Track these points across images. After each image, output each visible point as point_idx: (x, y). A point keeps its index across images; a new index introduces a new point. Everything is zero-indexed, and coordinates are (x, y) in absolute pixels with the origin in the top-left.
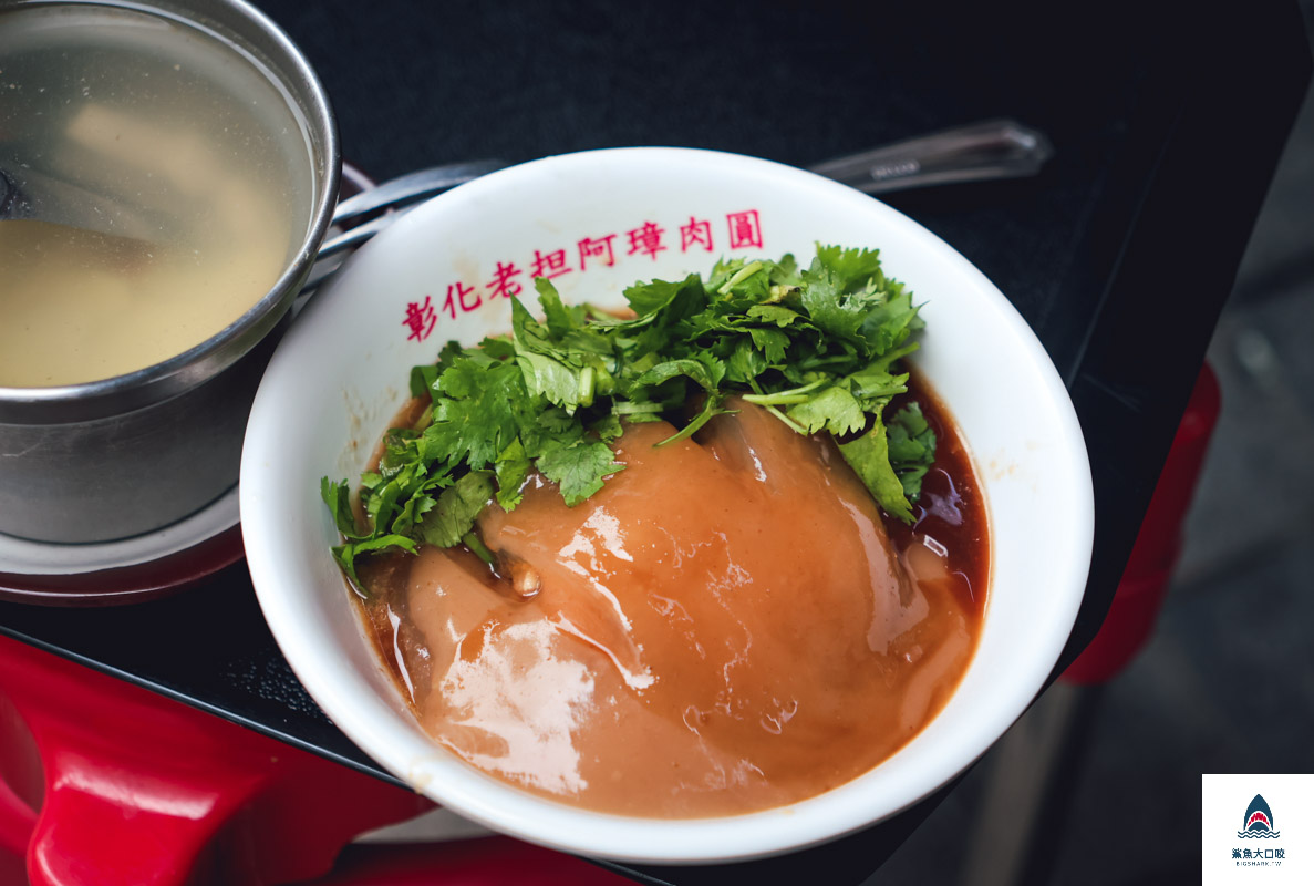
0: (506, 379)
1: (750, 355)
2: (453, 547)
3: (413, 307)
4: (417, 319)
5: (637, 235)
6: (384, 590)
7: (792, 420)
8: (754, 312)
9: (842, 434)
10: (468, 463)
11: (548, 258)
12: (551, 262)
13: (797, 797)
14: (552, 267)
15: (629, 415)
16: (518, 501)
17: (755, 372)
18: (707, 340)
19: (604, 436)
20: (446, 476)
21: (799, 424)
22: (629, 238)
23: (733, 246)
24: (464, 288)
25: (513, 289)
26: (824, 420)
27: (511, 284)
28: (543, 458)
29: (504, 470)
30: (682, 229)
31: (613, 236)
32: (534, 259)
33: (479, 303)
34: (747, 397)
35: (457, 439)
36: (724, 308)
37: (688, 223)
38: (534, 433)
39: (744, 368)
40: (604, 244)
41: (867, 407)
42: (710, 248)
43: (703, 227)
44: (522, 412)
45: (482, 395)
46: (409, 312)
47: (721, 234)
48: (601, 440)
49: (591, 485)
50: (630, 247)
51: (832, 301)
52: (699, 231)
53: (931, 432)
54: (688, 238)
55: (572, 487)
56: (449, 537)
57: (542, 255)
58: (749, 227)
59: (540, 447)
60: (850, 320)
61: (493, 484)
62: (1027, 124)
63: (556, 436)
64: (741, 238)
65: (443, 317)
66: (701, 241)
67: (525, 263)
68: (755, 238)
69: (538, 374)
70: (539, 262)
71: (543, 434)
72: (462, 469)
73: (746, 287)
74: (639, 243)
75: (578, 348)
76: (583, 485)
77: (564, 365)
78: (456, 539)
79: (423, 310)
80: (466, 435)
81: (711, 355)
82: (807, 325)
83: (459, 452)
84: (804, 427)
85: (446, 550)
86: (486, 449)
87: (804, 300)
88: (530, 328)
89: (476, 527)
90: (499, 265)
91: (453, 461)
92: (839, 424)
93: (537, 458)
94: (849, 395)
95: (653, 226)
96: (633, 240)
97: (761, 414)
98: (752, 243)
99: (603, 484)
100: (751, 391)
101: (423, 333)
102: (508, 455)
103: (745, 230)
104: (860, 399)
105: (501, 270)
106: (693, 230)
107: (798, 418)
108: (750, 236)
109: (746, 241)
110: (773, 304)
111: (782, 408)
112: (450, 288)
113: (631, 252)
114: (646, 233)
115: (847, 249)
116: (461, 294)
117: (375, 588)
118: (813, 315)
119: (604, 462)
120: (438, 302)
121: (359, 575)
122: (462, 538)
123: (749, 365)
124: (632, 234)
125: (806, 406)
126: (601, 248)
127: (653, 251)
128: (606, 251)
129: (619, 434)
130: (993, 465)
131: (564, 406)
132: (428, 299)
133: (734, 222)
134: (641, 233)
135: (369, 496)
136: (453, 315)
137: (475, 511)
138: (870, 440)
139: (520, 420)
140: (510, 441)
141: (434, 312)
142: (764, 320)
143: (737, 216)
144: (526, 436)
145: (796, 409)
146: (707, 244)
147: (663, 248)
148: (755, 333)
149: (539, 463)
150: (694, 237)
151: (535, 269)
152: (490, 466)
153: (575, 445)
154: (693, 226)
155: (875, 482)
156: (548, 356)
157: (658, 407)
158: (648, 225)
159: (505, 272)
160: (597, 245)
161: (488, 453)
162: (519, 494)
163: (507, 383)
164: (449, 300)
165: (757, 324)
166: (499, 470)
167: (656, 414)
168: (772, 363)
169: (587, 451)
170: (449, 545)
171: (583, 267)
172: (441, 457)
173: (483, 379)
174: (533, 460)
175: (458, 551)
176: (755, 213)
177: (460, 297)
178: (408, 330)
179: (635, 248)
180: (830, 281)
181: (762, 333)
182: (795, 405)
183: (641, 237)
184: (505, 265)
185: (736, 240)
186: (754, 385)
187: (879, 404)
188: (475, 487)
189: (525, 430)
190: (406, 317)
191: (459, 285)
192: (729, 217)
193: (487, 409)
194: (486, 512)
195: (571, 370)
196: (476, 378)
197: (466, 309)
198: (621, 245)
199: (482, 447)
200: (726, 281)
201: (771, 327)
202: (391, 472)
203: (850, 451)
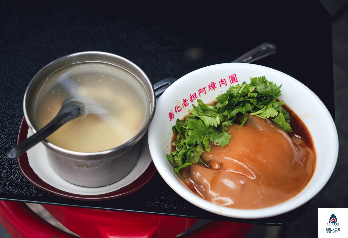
0: (200, 123)
1: (249, 105)
2: (197, 163)
3: (170, 113)
4: (171, 116)
5: (210, 86)
6: (186, 176)
7: (262, 116)
8: (249, 95)
9: (274, 117)
10: (198, 143)
11: (193, 95)
12: (193, 96)
13: (295, 195)
14: (194, 98)
15: (226, 125)
16: (210, 149)
17: (251, 108)
18: (238, 104)
19: (223, 130)
20: (193, 147)
21: (264, 117)
22: (208, 87)
23: (231, 83)
24: (178, 107)
25: (187, 104)
26: (269, 115)
27: (187, 103)
28: (211, 138)
29: (205, 143)
30: (220, 82)
31: (205, 87)
32: (190, 97)
33: (181, 109)
34: (251, 114)
35: (194, 138)
36: (241, 96)
37: (221, 80)
38: (208, 133)
39: (249, 108)
40: (204, 89)
41: (277, 110)
42: (226, 85)
43: (224, 81)
44: (205, 129)
45: (196, 128)
46: (169, 115)
47: (228, 81)
48: (223, 131)
49: (226, 141)
50: (209, 89)
51: (264, 89)
52: (223, 82)
53: (287, 112)
54: (221, 84)
55: (221, 143)
56: (196, 161)
57: (192, 95)
58: (234, 78)
59: (210, 136)
60: (269, 92)
61: (203, 147)
62: (270, 42)
63: (212, 133)
64: (233, 81)
65: (175, 114)
66: (224, 84)
67: (188, 98)
68: (236, 80)
69: (207, 120)
70: (191, 97)
71: (210, 133)
72: (196, 145)
73: (245, 90)
74: (211, 87)
75: (209, 113)
76: (224, 142)
77: (212, 117)
78: (197, 161)
79: (172, 113)
80: (196, 137)
81: (240, 107)
82: (260, 95)
83: (195, 141)
84: (265, 117)
85: (196, 164)
86: (201, 139)
87: (258, 90)
88: (199, 111)
89: (201, 157)
90: (184, 99)
91: (194, 143)
92: (273, 115)
93: (210, 139)
94: (272, 108)
95: (213, 83)
96: (209, 87)
97: (254, 117)
98: (235, 81)
99: (229, 140)
100: (251, 113)
101: (172, 119)
102: (205, 140)
103: (233, 79)
104: (275, 108)
105: (184, 101)
106: (222, 82)
107: (263, 116)
108: (235, 80)
109: (234, 81)
110: (251, 92)
111: (258, 114)
112: (175, 107)
113: (209, 90)
114: (212, 85)
115: (258, 77)
116: (178, 108)
117: (184, 176)
118: (260, 93)
119: (227, 136)
120: (174, 111)
121: (180, 174)
122: (198, 160)
123: (250, 107)
124: (209, 86)
125: (264, 113)
126: (203, 91)
127: (214, 89)
128: (204, 91)
129: (227, 129)
130: (304, 116)
131: (215, 126)
132: (172, 111)
133: (231, 78)
134: (211, 85)
135: (174, 157)
136: (177, 113)
137: (200, 154)
138: (279, 117)
139: (205, 131)
140: (204, 136)
141: (174, 113)
142: (252, 96)
143: (231, 76)
144: (207, 134)
145: (262, 114)
146: (225, 84)
147: (216, 87)
148: (250, 100)
149: (211, 140)
150: (222, 83)
151: (191, 98)
152: (202, 143)
153: (217, 134)
154: (222, 81)
155: (282, 125)
156: (207, 116)
157: (232, 121)
158: (212, 83)
159: (185, 101)
160: (202, 90)
161: (201, 140)
162: (209, 148)
163: (200, 124)
164: (176, 110)
165: (250, 97)
166: (204, 143)
167: (232, 123)
168: (255, 105)
169: (221, 134)
170: (196, 163)
171: (200, 96)
172: (191, 143)
173: (195, 124)
174: (209, 139)
175: (198, 163)
176: (235, 75)
177: (178, 109)
178: (170, 119)
179: (210, 89)
180: (262, 84)
181: (251, 99)
182: (261, 113)
183: (211, 86)
184: (185, 99)
185: (232, 82)
186: (251, 111)
187: (279, 108)
188: (200, 148)
189: (206, 133)
190: (169, 116)
191: (177, 106)
192: (229, 77)
193: (198, 130)
194: (203, 153)
195: (213, 118)
196: (194, 124)
197: (179, 111)
198: (207, 89)
199: (200, 139)
200: (240, 90)
201: (253, 97)
202: (179, 150)
203: (275, 120)
